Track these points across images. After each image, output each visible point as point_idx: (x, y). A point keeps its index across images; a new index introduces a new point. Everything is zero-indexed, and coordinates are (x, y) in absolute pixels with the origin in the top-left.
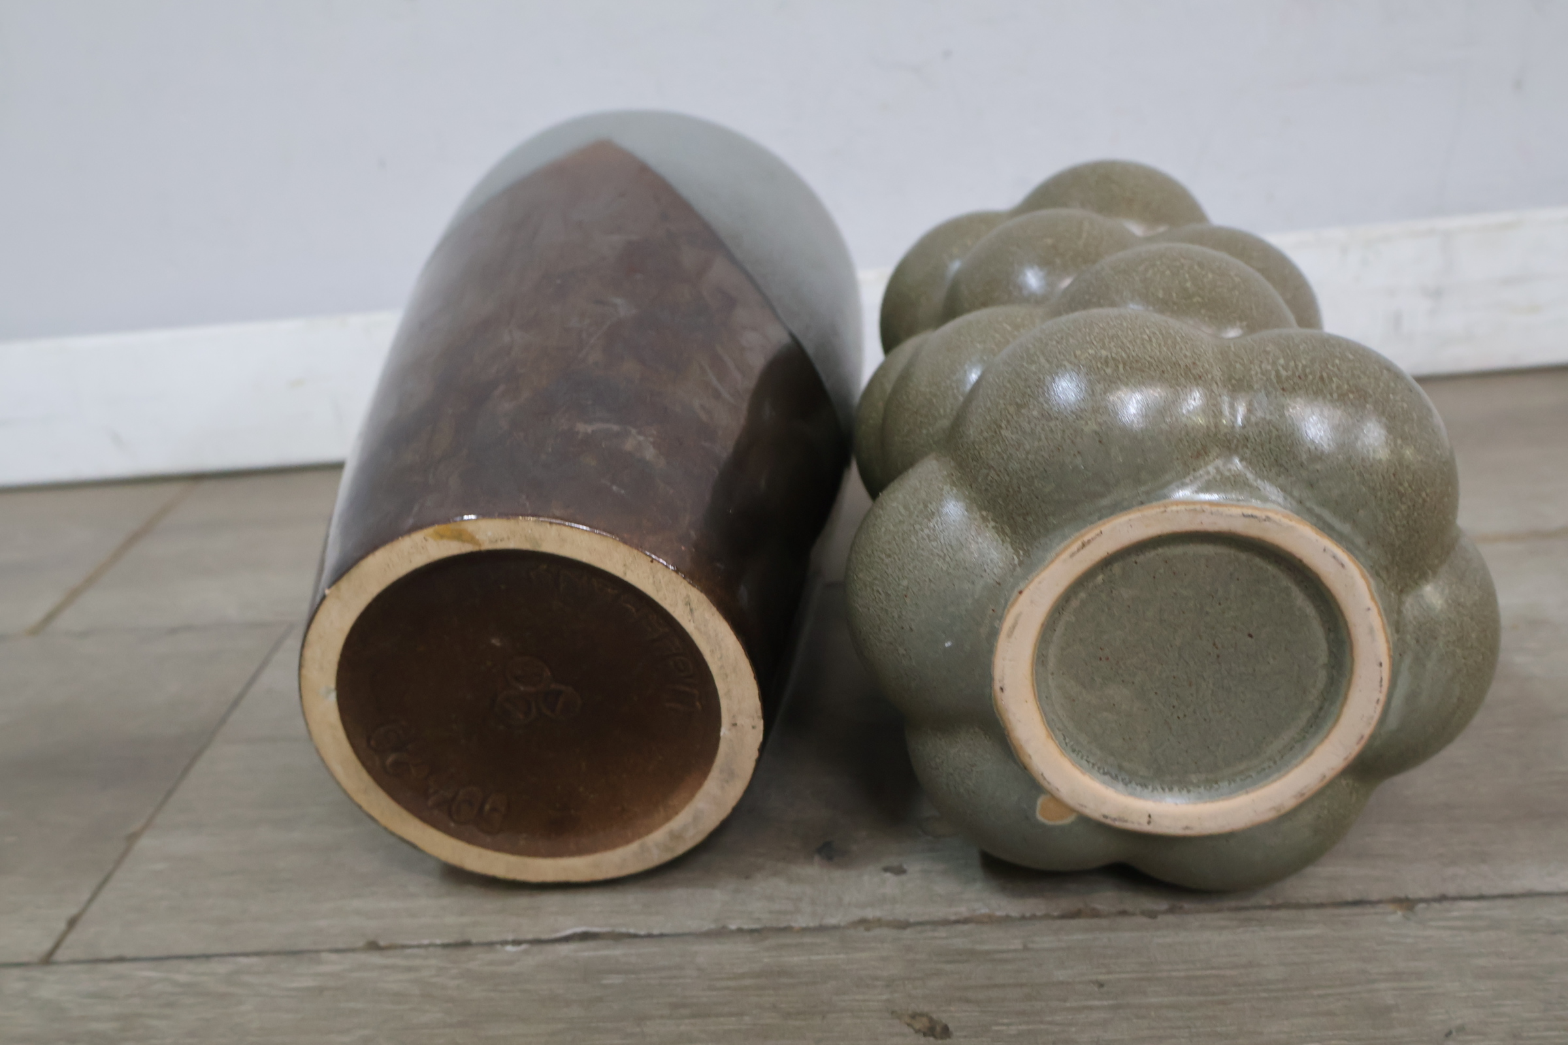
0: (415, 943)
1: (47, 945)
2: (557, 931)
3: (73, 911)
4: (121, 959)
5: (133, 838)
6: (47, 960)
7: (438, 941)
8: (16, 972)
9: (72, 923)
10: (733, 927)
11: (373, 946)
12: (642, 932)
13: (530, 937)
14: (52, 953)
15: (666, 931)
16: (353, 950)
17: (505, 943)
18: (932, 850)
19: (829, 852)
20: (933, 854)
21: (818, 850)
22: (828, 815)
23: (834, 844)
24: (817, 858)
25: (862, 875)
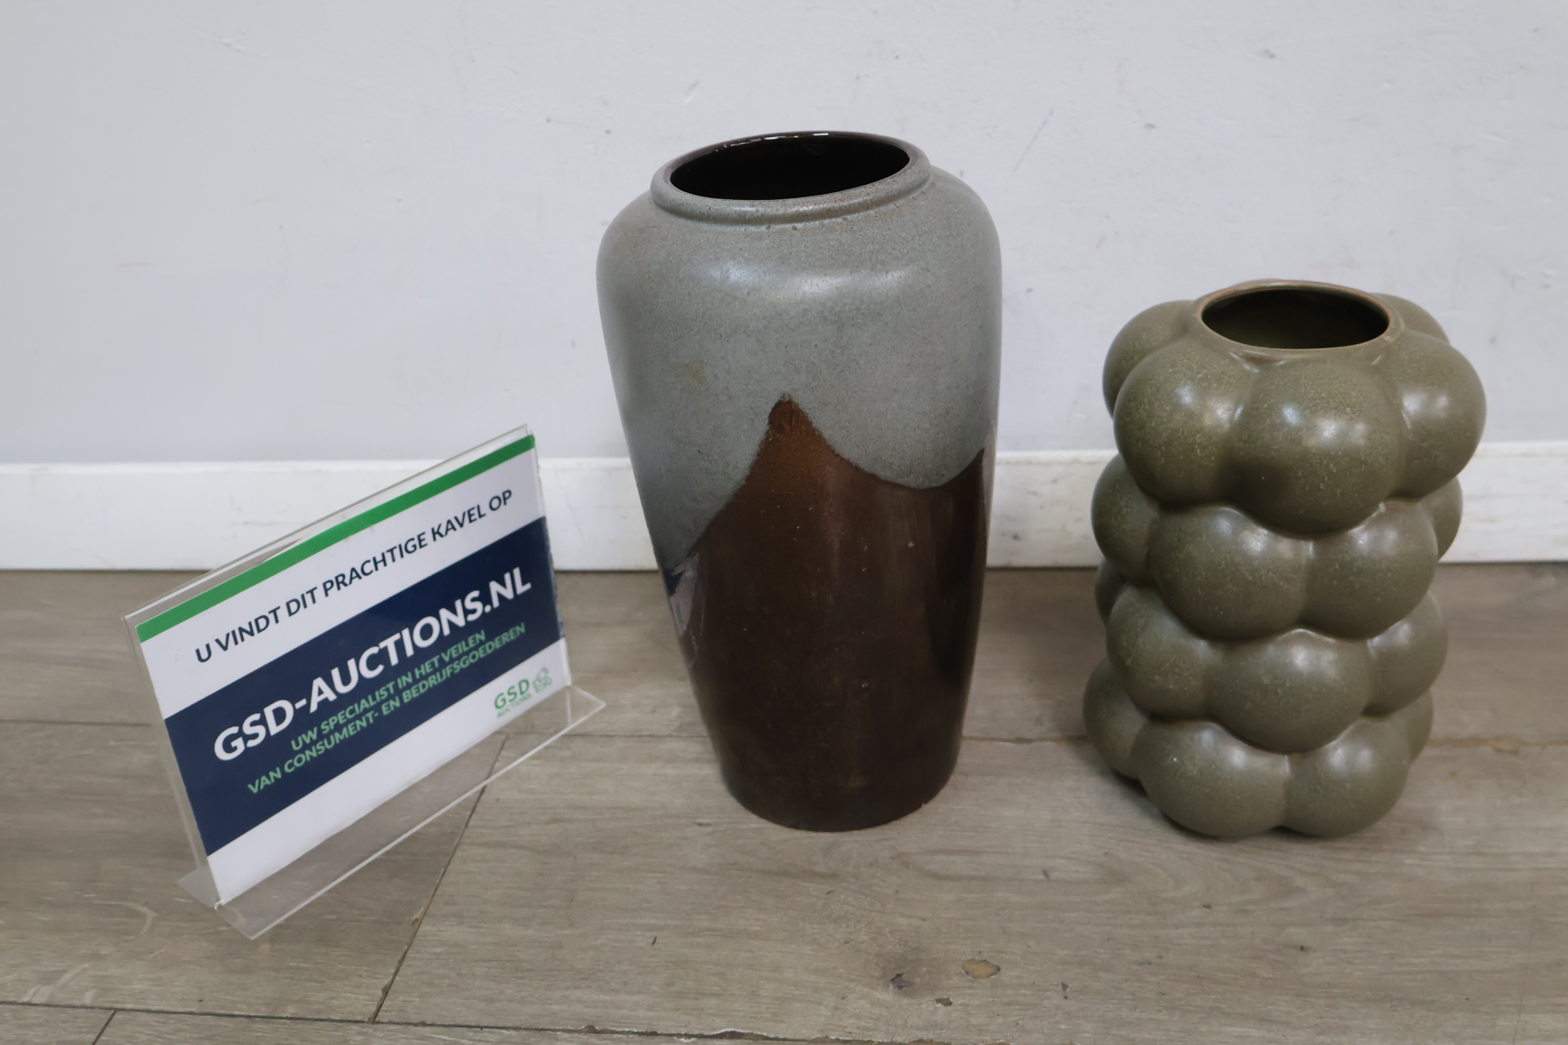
0: (620, 1030)
1: (374, 1009)
2: (714, 1030)
3: (386, 982)
4: (424, 1024)
5: (417, 923)
6: (374, 1020)
7: (635, 1031)
8: (355, 1027)
9: (386, 991)
10: (833, 1038)
11: (591, 1030)
12: (772, 1036)
13: (696, 1032)
14: (376, 1015)
15: (787, 1036)
16: (579, 1032)
17: (680, 1035)
18: (971, 988)
19: (899, 982)
20: (971, 991)
21: (893, 980)
22: (900, 951)
23: (903, 976)
24: (891, 987)
25: (922, 1004)
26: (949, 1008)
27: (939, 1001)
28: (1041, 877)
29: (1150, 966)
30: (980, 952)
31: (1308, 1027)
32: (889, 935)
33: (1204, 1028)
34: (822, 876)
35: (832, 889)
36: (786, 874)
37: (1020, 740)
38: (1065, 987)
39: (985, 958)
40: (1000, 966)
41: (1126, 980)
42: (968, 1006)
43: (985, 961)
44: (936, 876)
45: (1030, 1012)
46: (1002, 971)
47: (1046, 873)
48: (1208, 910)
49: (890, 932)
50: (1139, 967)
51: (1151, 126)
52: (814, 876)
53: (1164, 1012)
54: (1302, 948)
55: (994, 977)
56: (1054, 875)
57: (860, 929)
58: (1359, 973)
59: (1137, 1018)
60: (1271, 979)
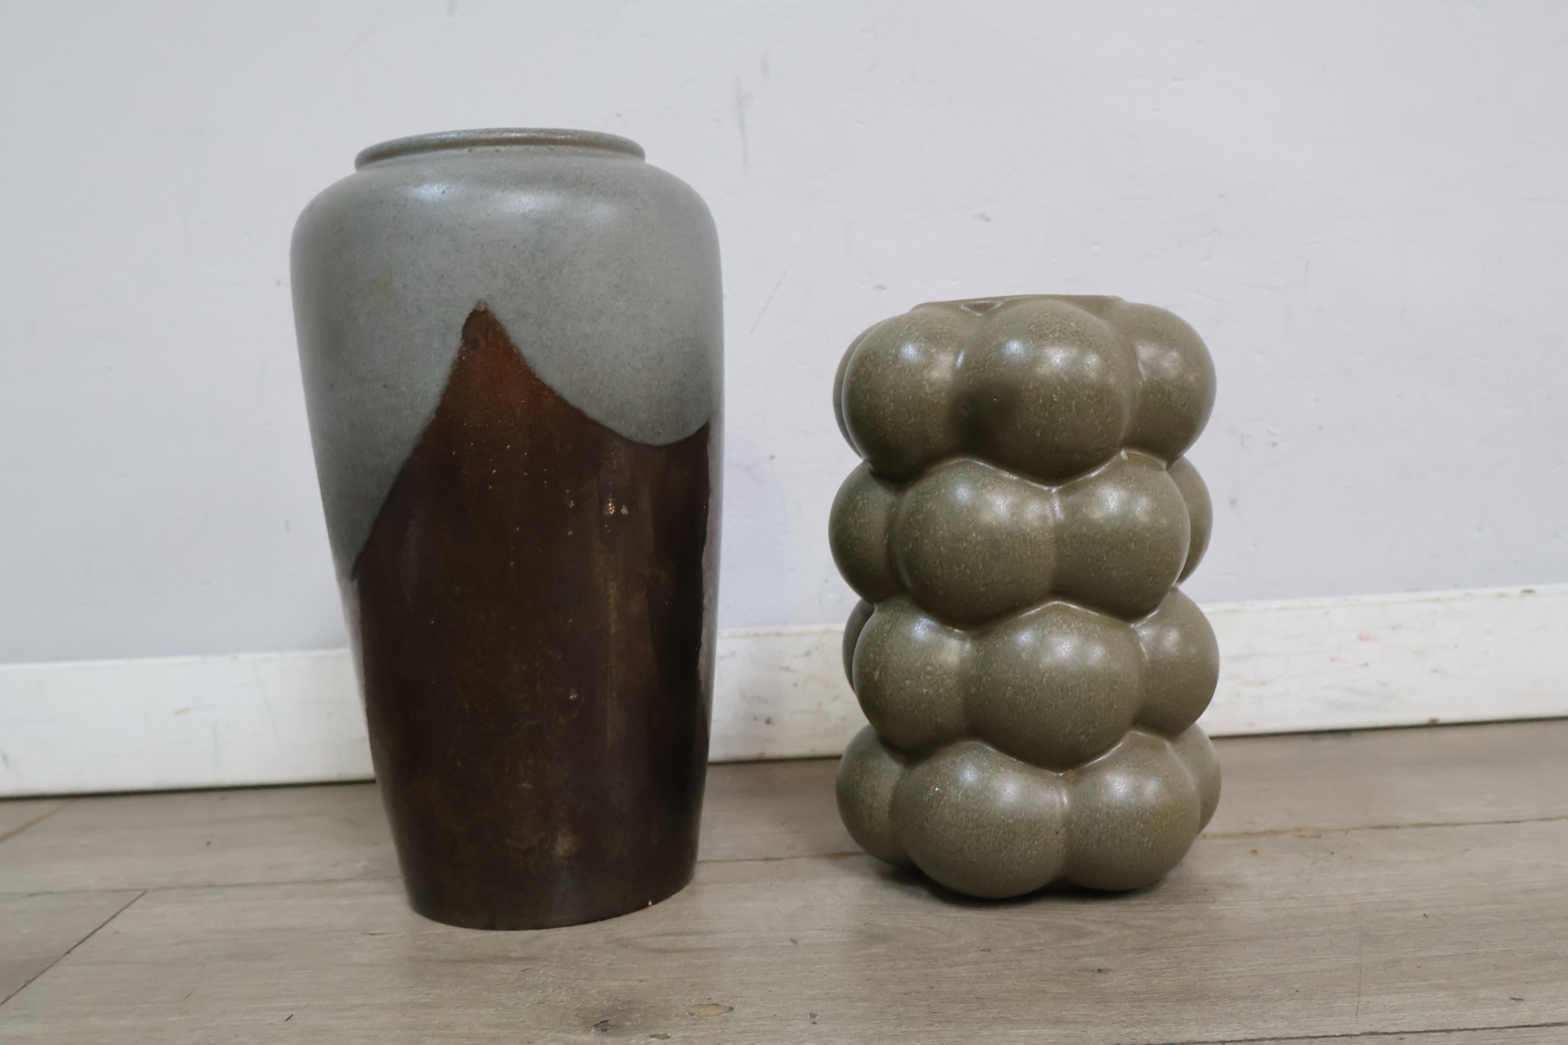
18: (695, 1024)
19: (603, 1026)
20: (696, 1026)
21: (596, 1026)
22: (608, 1005)
23: (609, 1022)
24: (593, 1030)
25: (631, 1040)
26: (666, 1041)
27: (653, 1036)
28: (790, 943)
29: (919, 995)
30: (710, 999)
31: (1112, 1024)
32: (596, 994)
33: (985, 1033)
34: (518, 959)
35: (529, 967)
36: (473, 960)
37: (767, 859)
38: (813, 1016)
39: (715, 1002)
40: (733, 1006)
41: (890, 1007)
42: (691, 1037)
43: (716, 1005)
44: (660, 951)
45: (769, 1036)
46: (735, 1010)
47: (794, 941)
48: (987, 953)
49: (598, 993)
50: (905, 996)
51: (881, 287)
52: (507, 959)
53: (936, 1025)
54: (1099, 970)
55: (726, 1014)
56: (801, 942)
57: (560, 993)
58: (1168, 983)
59: (903, 1032)
60: (1066, 993)
